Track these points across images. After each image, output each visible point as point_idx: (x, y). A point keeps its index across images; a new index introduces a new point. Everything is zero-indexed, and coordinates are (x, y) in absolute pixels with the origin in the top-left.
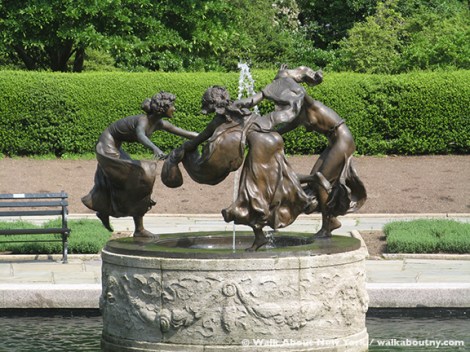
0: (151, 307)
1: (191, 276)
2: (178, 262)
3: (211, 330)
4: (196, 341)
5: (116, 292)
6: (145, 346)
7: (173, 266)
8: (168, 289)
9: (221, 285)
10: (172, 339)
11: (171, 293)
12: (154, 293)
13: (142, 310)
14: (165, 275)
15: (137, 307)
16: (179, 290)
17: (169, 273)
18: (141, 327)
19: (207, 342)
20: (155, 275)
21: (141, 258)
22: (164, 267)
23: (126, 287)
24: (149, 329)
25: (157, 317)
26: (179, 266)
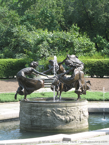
0: (63, 117)
1: (74, 108)
2: (71, 104)
3: (78, 121)
4: (74, 124)
5: (50, 114)
6: (61, 127)
7: (70, 106)
8: (68, 112)
9: (80, 109)
10: (69, 124)
11: (69, 113)
12: (64, 113)
13: (60, 118)
14: (67, 108)
15: (59, 117)
16: (71, 111)
17: (68, 107)
18: (60, 122)
19: (77, 124)
20: (65, 108)
21: (60, 104)
22: (67, 106)
23: (54, 112)
24: (62, 122)
25: (65, 119)
26: (71, 105)
